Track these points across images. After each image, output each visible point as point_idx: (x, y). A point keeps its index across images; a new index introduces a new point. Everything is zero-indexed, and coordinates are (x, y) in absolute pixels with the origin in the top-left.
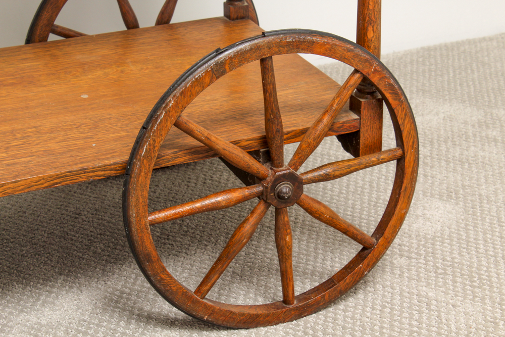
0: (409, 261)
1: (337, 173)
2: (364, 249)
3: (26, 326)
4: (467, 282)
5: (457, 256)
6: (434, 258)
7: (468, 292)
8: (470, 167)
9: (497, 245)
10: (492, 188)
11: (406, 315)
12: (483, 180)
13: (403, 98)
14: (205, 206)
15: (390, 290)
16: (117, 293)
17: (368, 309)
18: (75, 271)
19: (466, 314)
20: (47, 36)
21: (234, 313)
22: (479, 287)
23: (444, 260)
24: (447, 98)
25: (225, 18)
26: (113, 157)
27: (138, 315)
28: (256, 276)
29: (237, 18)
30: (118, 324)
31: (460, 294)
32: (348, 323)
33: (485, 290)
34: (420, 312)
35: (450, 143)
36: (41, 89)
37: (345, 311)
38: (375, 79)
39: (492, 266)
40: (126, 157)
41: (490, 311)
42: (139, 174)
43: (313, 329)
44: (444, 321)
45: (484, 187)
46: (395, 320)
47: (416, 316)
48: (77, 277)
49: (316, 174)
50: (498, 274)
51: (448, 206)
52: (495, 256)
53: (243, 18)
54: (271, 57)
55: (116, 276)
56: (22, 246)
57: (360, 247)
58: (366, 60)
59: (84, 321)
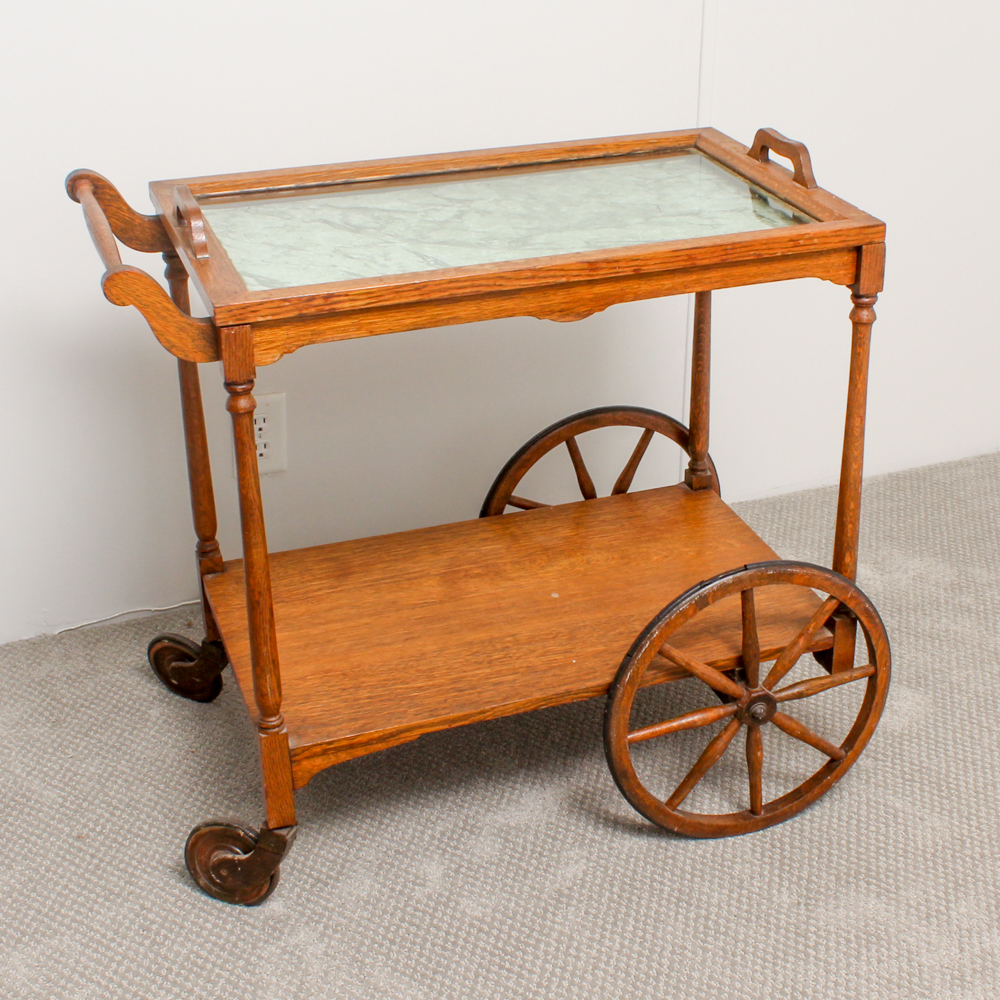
0: (875, 763)
1: (810, 692)
2: (832, 761)
3: (495, 827)
4: (935, 792)
5: (925, 759)
6: (902, 760)
7: (936, 803)
8: (941, 645)
9: (967, 747)
10: (964, 674)
11: (873, 828)
12: (954, 664)
13: (877, 620)
14: (682, 725)
15: (856, 798)
16: (581, 792)
17: (835, 820)
18: (536, 765)
19: (933, 829)
20: (503, 509)
21: (703, 825)
22: (947, 798)
23: (912, 763)
24: (917, 549)
25: (686, 486)
26: (595, 678)
27: (605, 819)
28: (719, 777)
29: (700, 488)
30: (586, 830)
31: (927, 806)
32: (815, 836)
33: (953, 801)
34: (887, 826)
35: (919, 612)
36: (509, 583)
37: (811, 821)
38: (851, 605)
39: (961, 772)
40: (608, 679)
41: (957, 826)
42: (622, 699)
43: (780, 841)
44: (910, 836)
45: (955, 672)
46: (862, 834)
47: (883, 830)
48: (538, 772)
49: (790, 692)
50: (967, 783)
51: (916, 695)
52: (964, 761)
53: (704, 488)
54: (752, 589)
55: (578, 772)
56: (477, 732)
57: (828, 758)
58: (844, 588)
59: (552, 824)
